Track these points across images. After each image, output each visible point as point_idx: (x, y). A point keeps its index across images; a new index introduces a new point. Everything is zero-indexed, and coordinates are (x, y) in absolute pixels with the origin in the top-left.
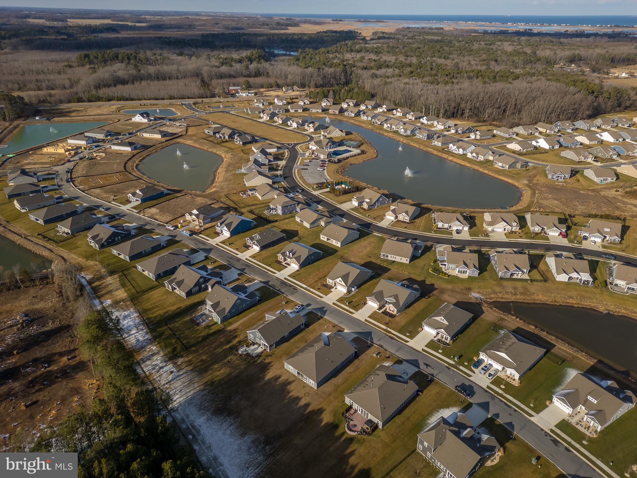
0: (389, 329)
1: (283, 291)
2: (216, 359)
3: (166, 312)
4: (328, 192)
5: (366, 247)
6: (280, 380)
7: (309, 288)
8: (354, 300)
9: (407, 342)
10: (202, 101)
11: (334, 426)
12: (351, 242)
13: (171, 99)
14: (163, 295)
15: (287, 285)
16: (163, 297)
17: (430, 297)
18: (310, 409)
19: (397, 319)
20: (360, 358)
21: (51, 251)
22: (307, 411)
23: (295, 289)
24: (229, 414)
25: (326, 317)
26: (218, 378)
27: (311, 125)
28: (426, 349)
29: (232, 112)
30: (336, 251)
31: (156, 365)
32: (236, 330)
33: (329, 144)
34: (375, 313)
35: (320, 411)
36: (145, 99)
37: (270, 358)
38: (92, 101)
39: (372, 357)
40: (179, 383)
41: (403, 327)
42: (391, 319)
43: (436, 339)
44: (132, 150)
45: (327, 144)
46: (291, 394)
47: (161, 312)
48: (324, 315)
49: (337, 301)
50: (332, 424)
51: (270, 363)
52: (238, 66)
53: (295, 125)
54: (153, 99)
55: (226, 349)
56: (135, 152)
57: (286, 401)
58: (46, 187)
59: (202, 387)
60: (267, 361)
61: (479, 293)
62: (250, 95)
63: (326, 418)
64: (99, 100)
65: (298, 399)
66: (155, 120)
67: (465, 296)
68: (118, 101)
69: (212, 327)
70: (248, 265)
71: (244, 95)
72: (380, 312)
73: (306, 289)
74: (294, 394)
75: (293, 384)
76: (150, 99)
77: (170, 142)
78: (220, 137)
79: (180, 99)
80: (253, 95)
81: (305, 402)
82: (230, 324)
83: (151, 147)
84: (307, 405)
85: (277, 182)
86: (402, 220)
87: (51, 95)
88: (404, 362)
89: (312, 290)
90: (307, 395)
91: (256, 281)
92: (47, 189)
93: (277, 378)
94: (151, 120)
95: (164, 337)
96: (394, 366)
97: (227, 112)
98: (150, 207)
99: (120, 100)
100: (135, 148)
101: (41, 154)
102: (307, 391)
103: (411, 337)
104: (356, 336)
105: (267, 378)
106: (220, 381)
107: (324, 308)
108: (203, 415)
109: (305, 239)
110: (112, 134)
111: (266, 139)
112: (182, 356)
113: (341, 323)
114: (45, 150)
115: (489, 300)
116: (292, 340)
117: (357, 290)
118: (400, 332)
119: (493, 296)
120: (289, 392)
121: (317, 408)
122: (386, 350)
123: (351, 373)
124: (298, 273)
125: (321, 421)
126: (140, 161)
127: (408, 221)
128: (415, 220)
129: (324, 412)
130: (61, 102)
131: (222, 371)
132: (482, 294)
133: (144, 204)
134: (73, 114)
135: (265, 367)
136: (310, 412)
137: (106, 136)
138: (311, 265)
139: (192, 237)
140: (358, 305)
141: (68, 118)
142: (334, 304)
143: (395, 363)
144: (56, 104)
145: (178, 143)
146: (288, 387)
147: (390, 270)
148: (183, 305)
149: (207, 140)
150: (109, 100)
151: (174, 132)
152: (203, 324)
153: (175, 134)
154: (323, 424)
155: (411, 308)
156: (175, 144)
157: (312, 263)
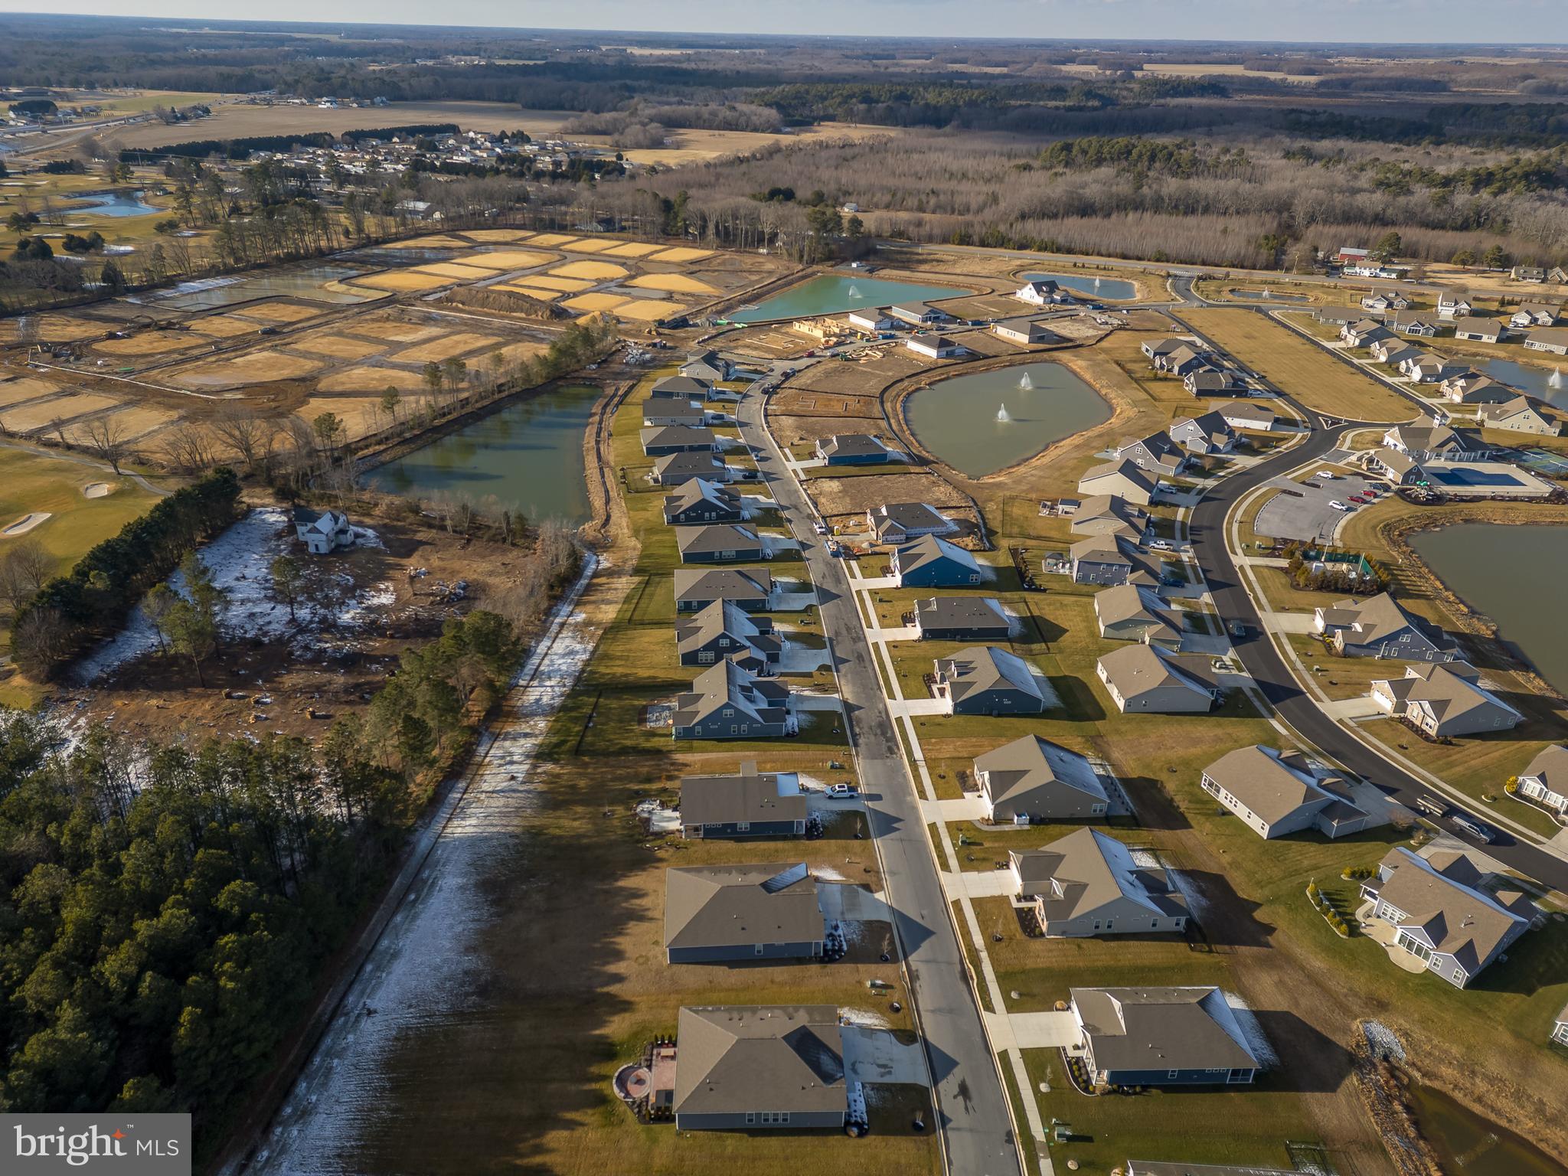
0: (984, 955)
1: (861, 741)
2: (594, 797)
3: (626, 675)
4: (1281, 569)
5: (1196, 742)
6: (638, 901)
7: (922, 764)
8: (987, 845)
9: (989, 1008)
10: (1228, 274)
11: (608, 1052)
12: (1168, 714)
13: (1158, 260)
14: (658, 644)
15: (884, 734)
16: (652, 647)
17: (1210, 951)
18: (613, 989)
19: (1036, 945)
20: (831, 967)
21: (608, 501)
22: (605, 989)
23: (892, 750)
24: (495, 903)
25: (877, 842)
26: (558, 832)
27: (1461, 383)
28: (1016, 1059)
29: (1275, 314)
30: (1101, 715)
31: (511, 754)
32: (686, 765)
33: (1452, 444)
34: (1003, 900)
35: (624, 1006)
36: (1100, 254)
37: (671, 850)
38: (988, 246)
39: (860, 983)
40: (502, 802)
41: (1023, 972)
42: (1020, 935)
43: (1071, 1053)
44: (939, 357)
45: (1442, 445)
46: (618, 939)
47: (619, 671)
48: (881, 833)
49: (948, 824)
50: (612, 1045)
51: (661, 860)
52: (1422, 194)
53: (1416, 374)
54: (1116, 256)
55: (629, 790)
56: (942, 362)
57: (597, 945)
58: (724, 392)
59: (518, 830)
60: (660, 854)
61: (1406, 1034)
62: (1384, 275)
63: (616, 1028)
64: (1002, 245)
65: (618, 955)
66: (1064, 301)
67: (1338, 1018)
68: (1040, 250)
69: (656, 739)
70: (862, 658)
71: (1367, 273)
72: (1015, 904)
73: (913, 763)
74: (624, 943)
75: (645, 926)
76: (1109, 256)
77: (1037, 355)
78: (1162, 367)
79: (1181, 262)
80: (1394, 276)
81: (622, 971)
82: (690, 750)
83: (986, 357)
84: (618, 978)
85: (1164, 504)
86: (1418, 723)
87: (919, 224)
88: (917, 1047)
89: (924, 772)
90: (641, 960)
91: (836, 696)
92: (721, 396)
93: (637, 894)
94: (1053, 301)
95: (573, 714)
96: (886, 1036)
97: (1259, 310)
98: (832, 478)
99: (1045, 249)
100: (949, 355)
101: (787, 333)
102: (650, 954)
103: (1012, 1007)
104: (886, 917)
105: (621, 883)
106: (554, 837)
107: (898, 820)
108: (464, 875)
109: (1058, 657)
110: (943, 316)
111: (1280, 394)
112: (556, 762)
113: (892, 873)
114: (796, 326)
115: (1417, 1075)
116: (749, 845)
117: (1027, 827)
118: (1002, 978)
119: (1446, 1071)
120: (620, 934)
121: (628, 998)
122: (913, 991)
123: (772, 982)
124: (942, 720)
125: (602, 1024)
126: (930, 384)
127: (1433, 733)
128: (1463, 741)
129: (627, 1015)
130: (930, 239)
131: (576, 824)
132: (1412, 1044)
133: (831, 468)
134: (924, 267)
135: (644, 861)
136: (608, 994)
137: (925, 320)
138: (991, 720)
139: (835, 560)
140: (984, 859)
141: (907, 273)
142: (933, 827)
143: (891, 1031)
144: (919, 241)
145: (1054, 361)
146: (632, 924)
147: (1185, 824)
148: (662, 675)
149: (1123, 368)
150: (1022, 247)
151: (1074, 335)
152: (649, 725)
153: (1070, 340)
154: (597, 1032)
155: (1112, 944)
156: (1046, 361)
157: (999, 715)
